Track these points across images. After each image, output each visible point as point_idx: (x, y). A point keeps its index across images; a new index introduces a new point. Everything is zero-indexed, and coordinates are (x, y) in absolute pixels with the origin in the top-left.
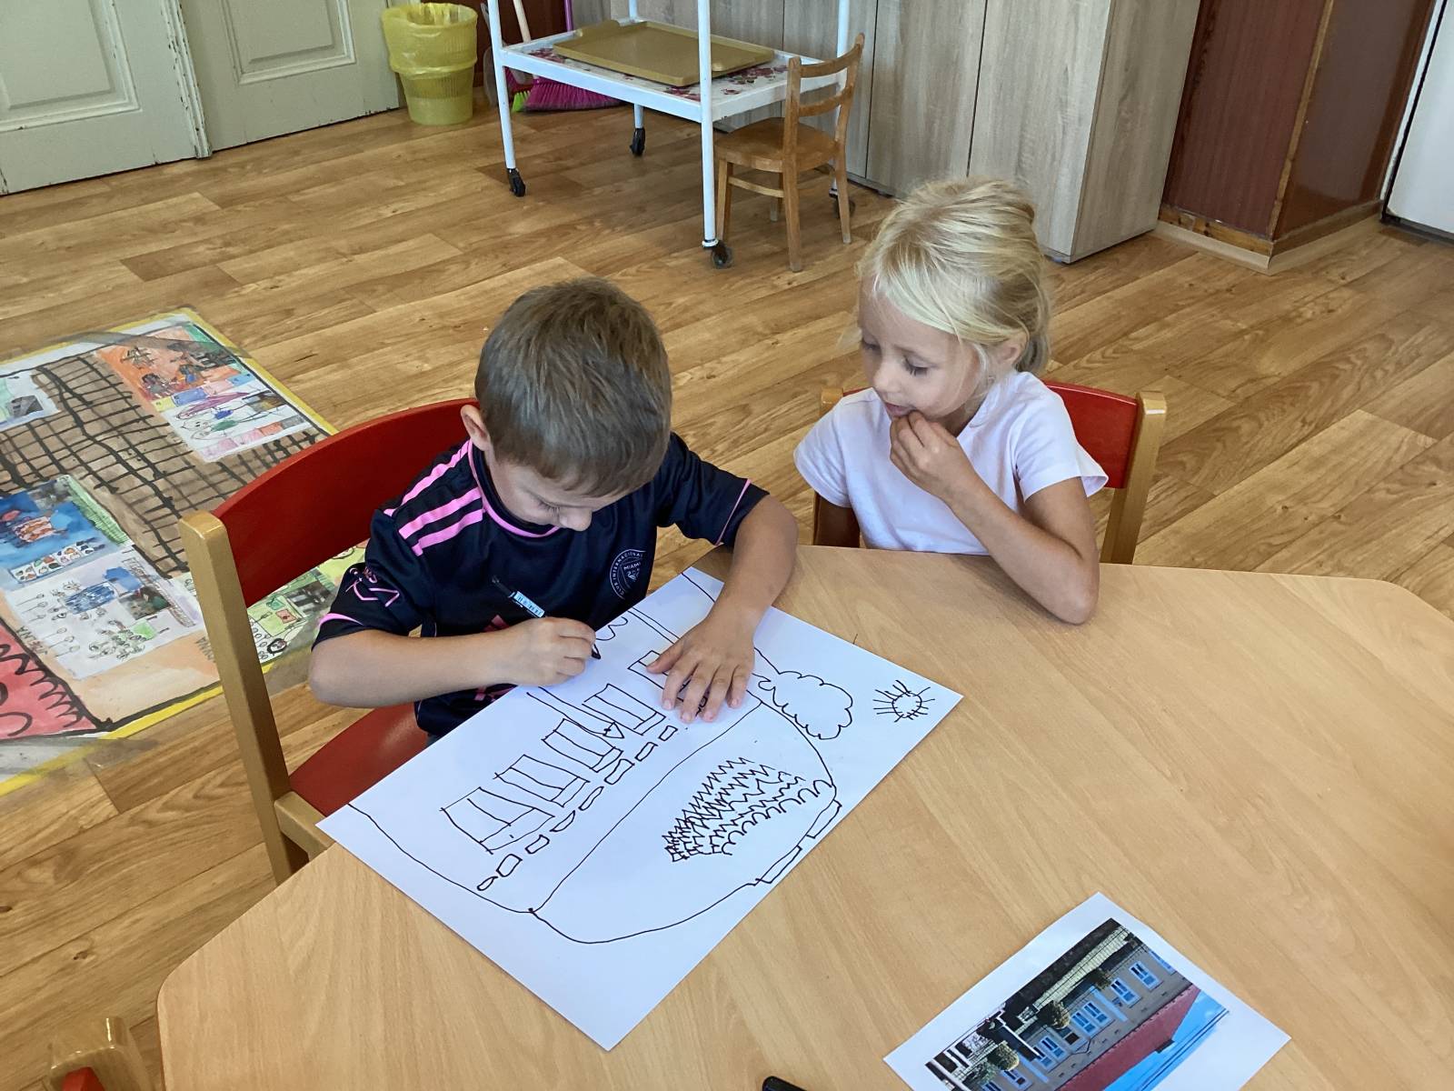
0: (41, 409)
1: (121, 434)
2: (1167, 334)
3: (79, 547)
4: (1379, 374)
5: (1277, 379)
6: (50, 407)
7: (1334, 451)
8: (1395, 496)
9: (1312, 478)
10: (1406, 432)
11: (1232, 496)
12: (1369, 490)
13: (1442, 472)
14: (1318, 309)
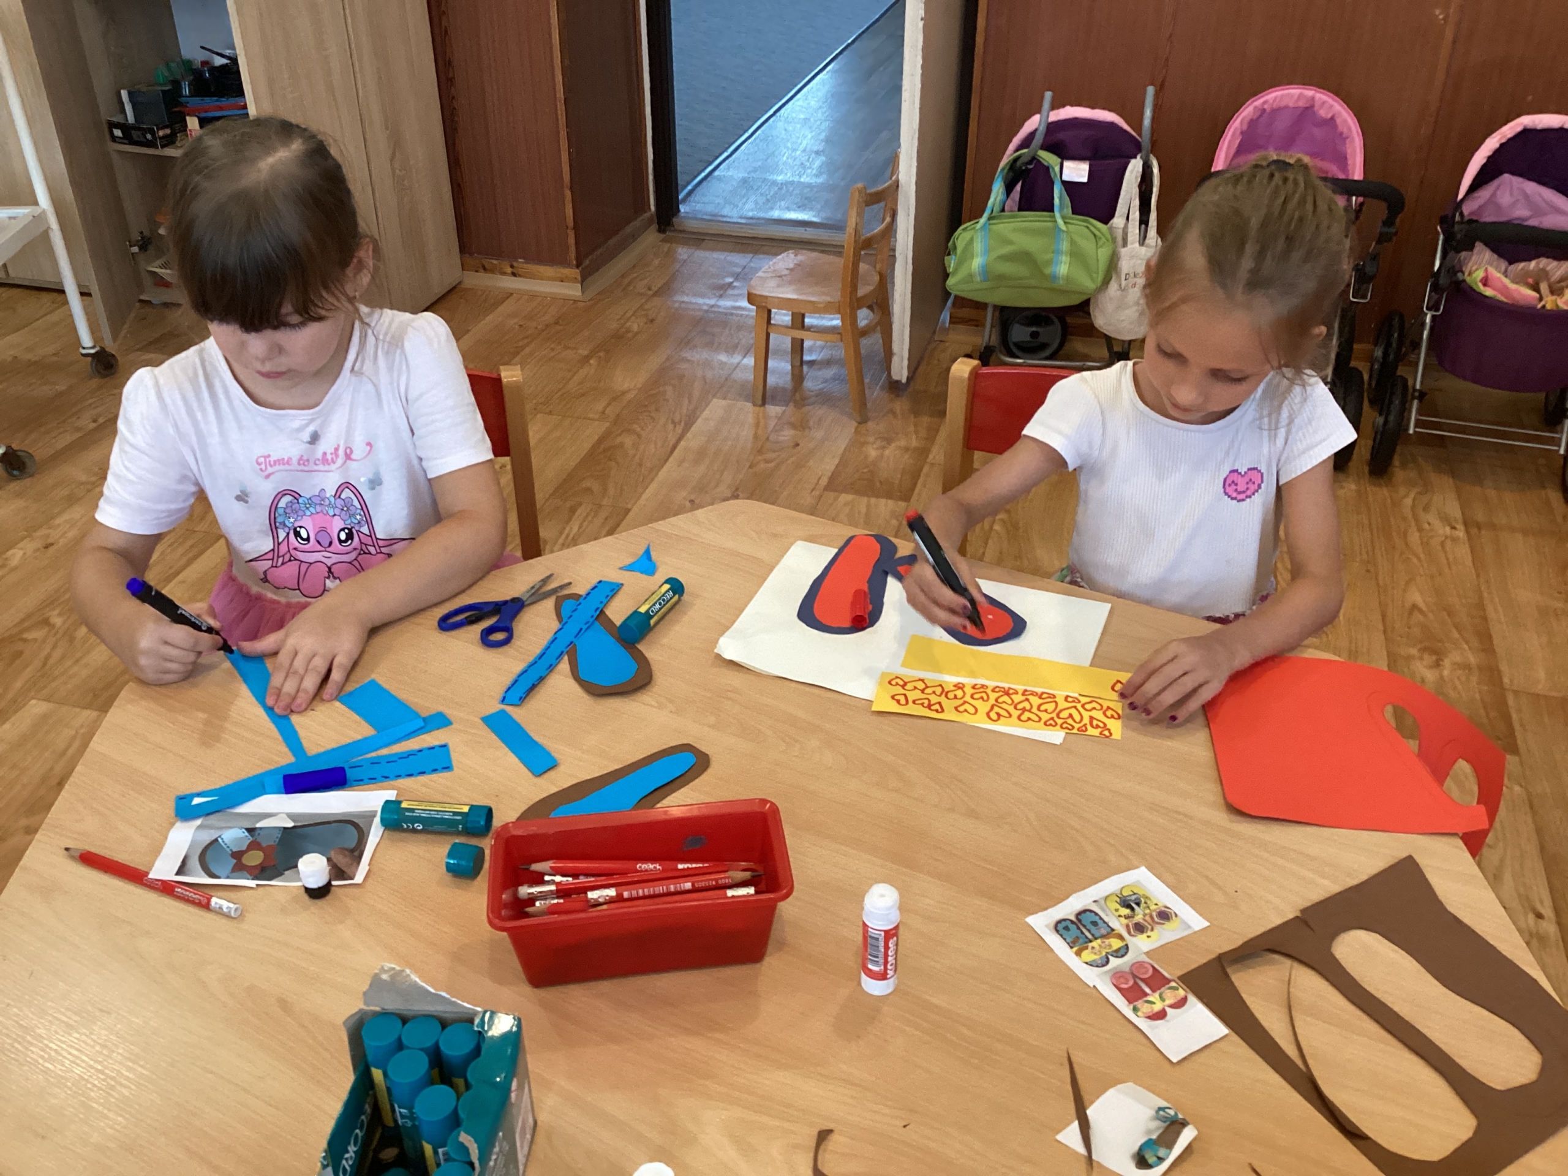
5: (635, 391)
7: (709, 441)
9: (701, 469)
11: (644, 505)
12: (751, 465)
13: (799, 432)
14: (640, 322)
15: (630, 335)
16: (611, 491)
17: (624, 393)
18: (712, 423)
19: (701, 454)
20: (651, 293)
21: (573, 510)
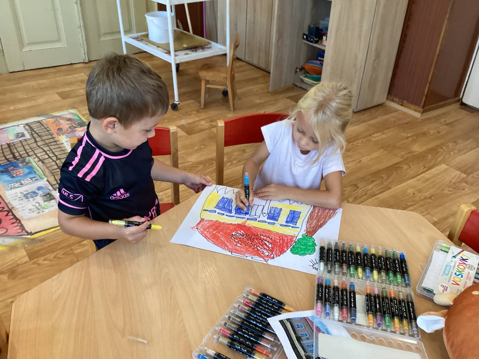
0: (25, 136)
1: (48, 146)
2: (384, 136)
3: (30, 179)
4: (452, 153)
5: (418, 153)
6: (28, 136)
7: (433, 177)
8: (450, 193)
9: (424, 185)
10: (458, 172)
11: (397, 189)
12: (442, 190)
13: (468, 186)
14: (435, 131)
15: (428, 134)
16: (389, 181)
17: (414, 152)
18: (438, 172)
19: (428, 180)
20: (445, 123)
21: (373, 182)
